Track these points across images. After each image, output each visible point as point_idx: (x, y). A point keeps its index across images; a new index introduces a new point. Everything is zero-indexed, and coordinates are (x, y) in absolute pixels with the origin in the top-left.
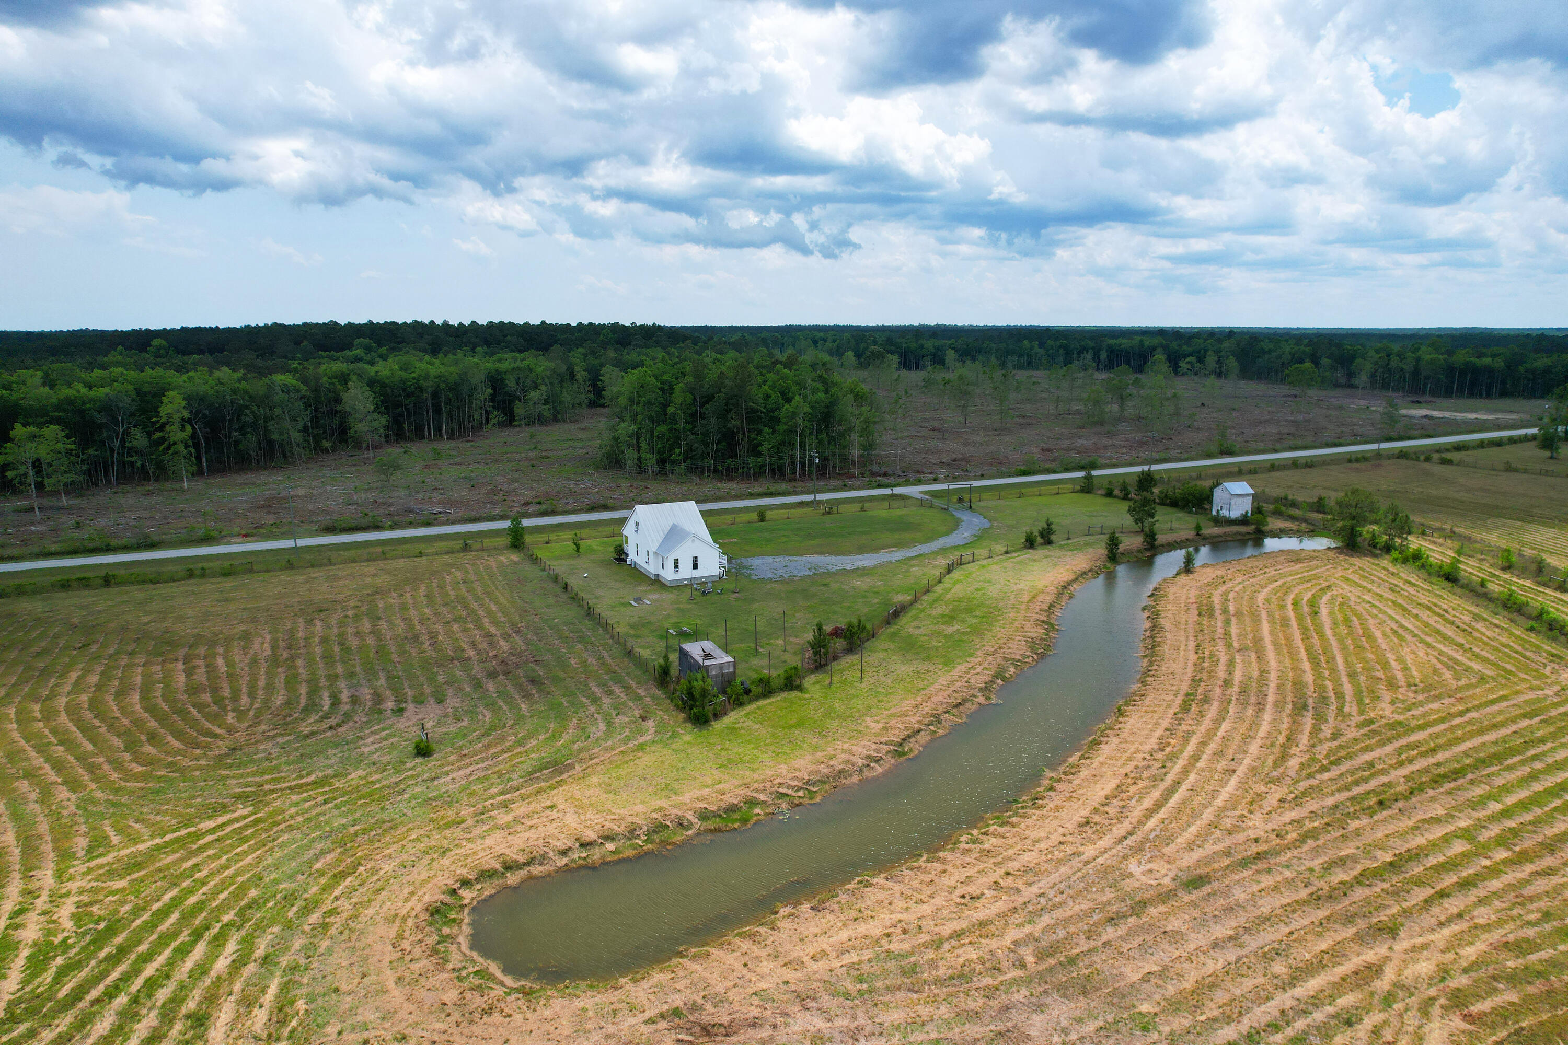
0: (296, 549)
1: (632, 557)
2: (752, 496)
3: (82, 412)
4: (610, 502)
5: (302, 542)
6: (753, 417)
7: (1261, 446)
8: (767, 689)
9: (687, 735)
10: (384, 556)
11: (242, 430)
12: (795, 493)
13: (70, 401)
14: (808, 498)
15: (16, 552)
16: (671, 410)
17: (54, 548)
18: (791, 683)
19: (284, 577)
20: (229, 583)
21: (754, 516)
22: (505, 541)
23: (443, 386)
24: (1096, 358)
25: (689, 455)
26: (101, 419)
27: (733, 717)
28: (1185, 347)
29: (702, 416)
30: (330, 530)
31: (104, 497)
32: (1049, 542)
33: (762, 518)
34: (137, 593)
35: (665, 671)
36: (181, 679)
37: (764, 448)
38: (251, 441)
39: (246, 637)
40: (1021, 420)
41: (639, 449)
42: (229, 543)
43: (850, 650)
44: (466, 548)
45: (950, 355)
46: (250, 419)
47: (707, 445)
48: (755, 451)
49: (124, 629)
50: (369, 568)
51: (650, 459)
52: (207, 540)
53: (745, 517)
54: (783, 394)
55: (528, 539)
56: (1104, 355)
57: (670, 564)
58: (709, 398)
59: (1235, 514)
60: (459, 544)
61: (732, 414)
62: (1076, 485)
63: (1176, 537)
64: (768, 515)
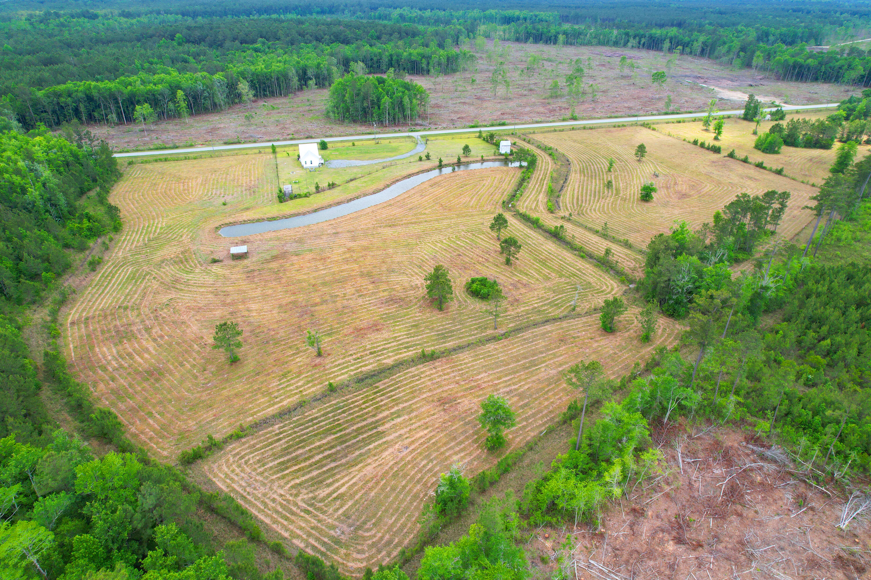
0: (214, 151)
3: (154, 95)
5: (216, 148)
10: (237, 154)
11: (205, 99)
13: (150, 91)
15: (142, 148)
17: (152, 147)
18: (306, 196)
19: (210, 160)
20: (195, 161)
21: (351, 144)
22: (271, 150)
25: (351, 114)
26: (160, 98)
29: (356, 101)
30: (226, 143)
31: (164, 126)
32: (429, 159)
33: (354, 145)
34: (173, 164)
36: (182, 188)
38: (208, 103)
39: (197, 178)
42: (197, 148)
44: (260, 152)
46: (207, 94)
47: (357, 112)
48: (372, 115)
49: (170, 174)
50: (231, 158)
52: (191, 146)
53: (347, 144)
55: (277, 150)
60: (257, 151)
62: (478, 134)
63: (475, 159)
64: (356, 143)
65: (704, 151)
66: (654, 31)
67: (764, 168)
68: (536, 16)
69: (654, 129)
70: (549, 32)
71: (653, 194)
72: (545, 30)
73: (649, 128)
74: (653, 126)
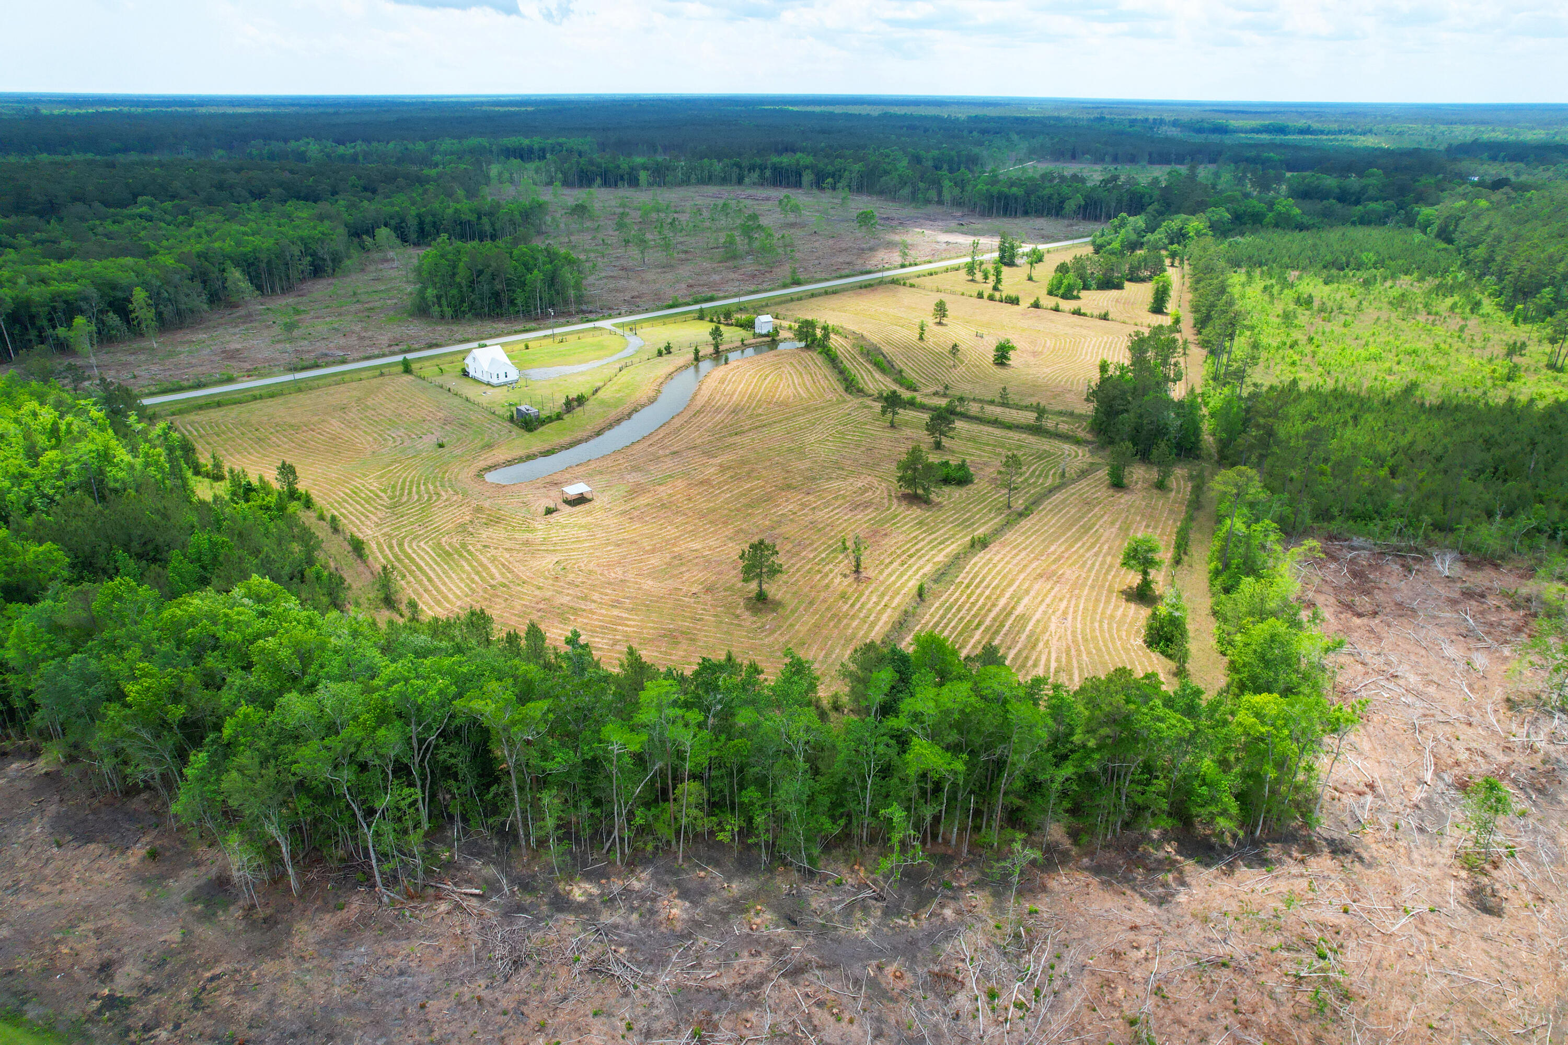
1: (472, 373)
2: (516, 332)
4: (439, 342)
6: (509, 282)
7: (824, 275)
8: (550, 420)
9: (528, 436)
10: (342, 382)
12: (540, 329)
14: (549, 332)
16: (458, 280)
18: (559, 417)
19: (303, 395)
21: (523, 346)
22: (401, 368)
23: (273, 256)
24: (762, 176)
25: (472, 305)
27: (541, 429)
28: (829, 167)
29: (479, 282)
32: (669, 353)
33: (527, 348)
35: (512, 417)
37: (519, 301)
39: (323, 420)
40: (683, 256)
41: (440, 306)
42: (242, 382)
43: (579, 405)
44: (382, 374)
45: (643, 176)
47: (482, 300)
48: (512, 302)
50: (341, 389)
51: (448, 311)
52: (230, 381)
53: (518, 346)
54: (525, 265)
55: (412, 368)
56: (768, 173)
57: (495, 377)
58: (480, 273)
59: (764, 332)
60: (378, 372)
61: (497, 282)
62: (697, 315)
63: (731, 346)
64: (530, 345)
65: (1003, 304)
66: (775, 159)
67: (1085, 315)
68: (560, 145)
69: (912, 286)
70: (618, 167)
71: (1011, 354)
72: (611, 165)
73: (904, 284)
74: (912, 281)
